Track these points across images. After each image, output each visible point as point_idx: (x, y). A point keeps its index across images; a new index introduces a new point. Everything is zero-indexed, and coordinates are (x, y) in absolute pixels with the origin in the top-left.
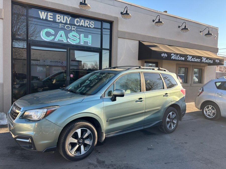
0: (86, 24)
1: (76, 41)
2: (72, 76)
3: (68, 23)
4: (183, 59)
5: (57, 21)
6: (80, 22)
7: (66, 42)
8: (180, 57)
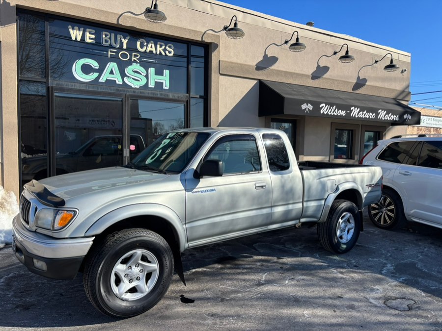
1: (139, 81)
2: (133, 147)
3: (125, 47)
4: (343, 113)
6: (147, 46)
7: (121, 83)
8: (336, 110)
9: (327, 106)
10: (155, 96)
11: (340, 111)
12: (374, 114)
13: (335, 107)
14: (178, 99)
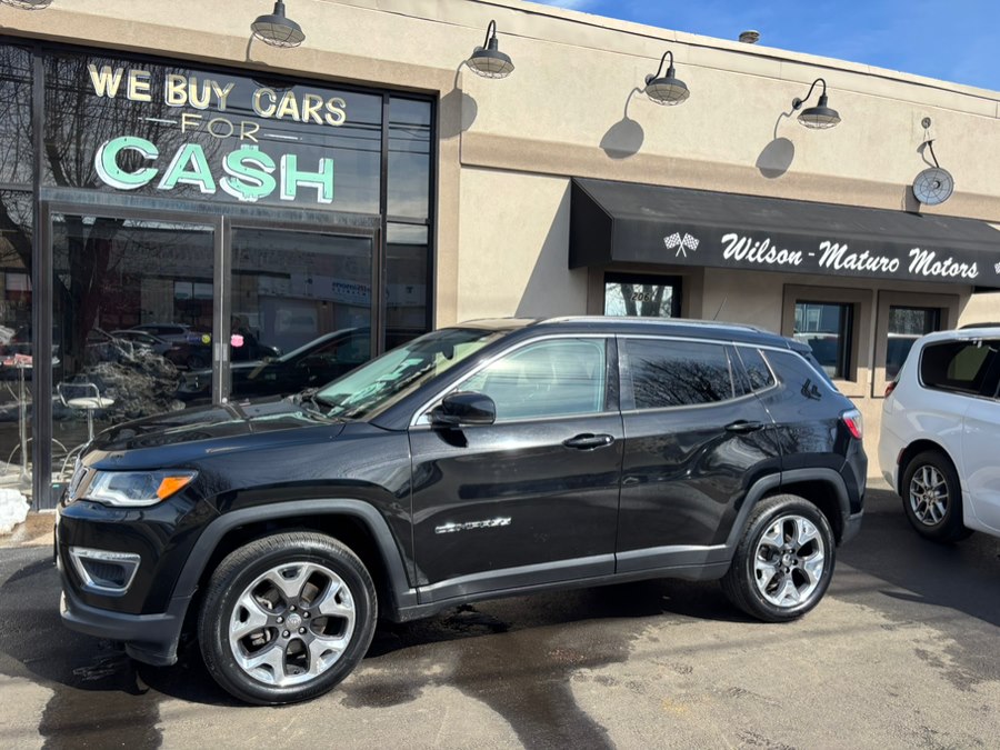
0: (307, 110)
1: (257, 185)
2: (238, 340)
3: (223, 107)
4: (795, 258)
5: (171, 101)
6: (277, 104)
7: (213, 191)
8: (773, 250)
9: (744, 239)
11: (785, 252)
12: (896, 261)
13: (768, 241)
14: (352, 226)
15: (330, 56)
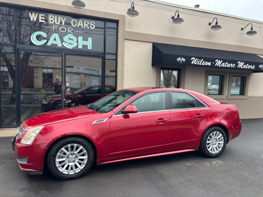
0: (85, 25)
1: (72, 44)
3: (63, 24)
4: (209, 64)
5: (50, 22)
6: (77, 23)
7: (61, 46)
8: (204, 62)
9: (197, 59)
10: (83, 54)
11: (207, 62)
12: (234, 65)
13: (202, 59)
14: (97, 55)
15: (91, 11)
